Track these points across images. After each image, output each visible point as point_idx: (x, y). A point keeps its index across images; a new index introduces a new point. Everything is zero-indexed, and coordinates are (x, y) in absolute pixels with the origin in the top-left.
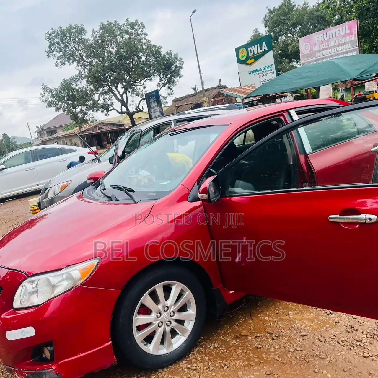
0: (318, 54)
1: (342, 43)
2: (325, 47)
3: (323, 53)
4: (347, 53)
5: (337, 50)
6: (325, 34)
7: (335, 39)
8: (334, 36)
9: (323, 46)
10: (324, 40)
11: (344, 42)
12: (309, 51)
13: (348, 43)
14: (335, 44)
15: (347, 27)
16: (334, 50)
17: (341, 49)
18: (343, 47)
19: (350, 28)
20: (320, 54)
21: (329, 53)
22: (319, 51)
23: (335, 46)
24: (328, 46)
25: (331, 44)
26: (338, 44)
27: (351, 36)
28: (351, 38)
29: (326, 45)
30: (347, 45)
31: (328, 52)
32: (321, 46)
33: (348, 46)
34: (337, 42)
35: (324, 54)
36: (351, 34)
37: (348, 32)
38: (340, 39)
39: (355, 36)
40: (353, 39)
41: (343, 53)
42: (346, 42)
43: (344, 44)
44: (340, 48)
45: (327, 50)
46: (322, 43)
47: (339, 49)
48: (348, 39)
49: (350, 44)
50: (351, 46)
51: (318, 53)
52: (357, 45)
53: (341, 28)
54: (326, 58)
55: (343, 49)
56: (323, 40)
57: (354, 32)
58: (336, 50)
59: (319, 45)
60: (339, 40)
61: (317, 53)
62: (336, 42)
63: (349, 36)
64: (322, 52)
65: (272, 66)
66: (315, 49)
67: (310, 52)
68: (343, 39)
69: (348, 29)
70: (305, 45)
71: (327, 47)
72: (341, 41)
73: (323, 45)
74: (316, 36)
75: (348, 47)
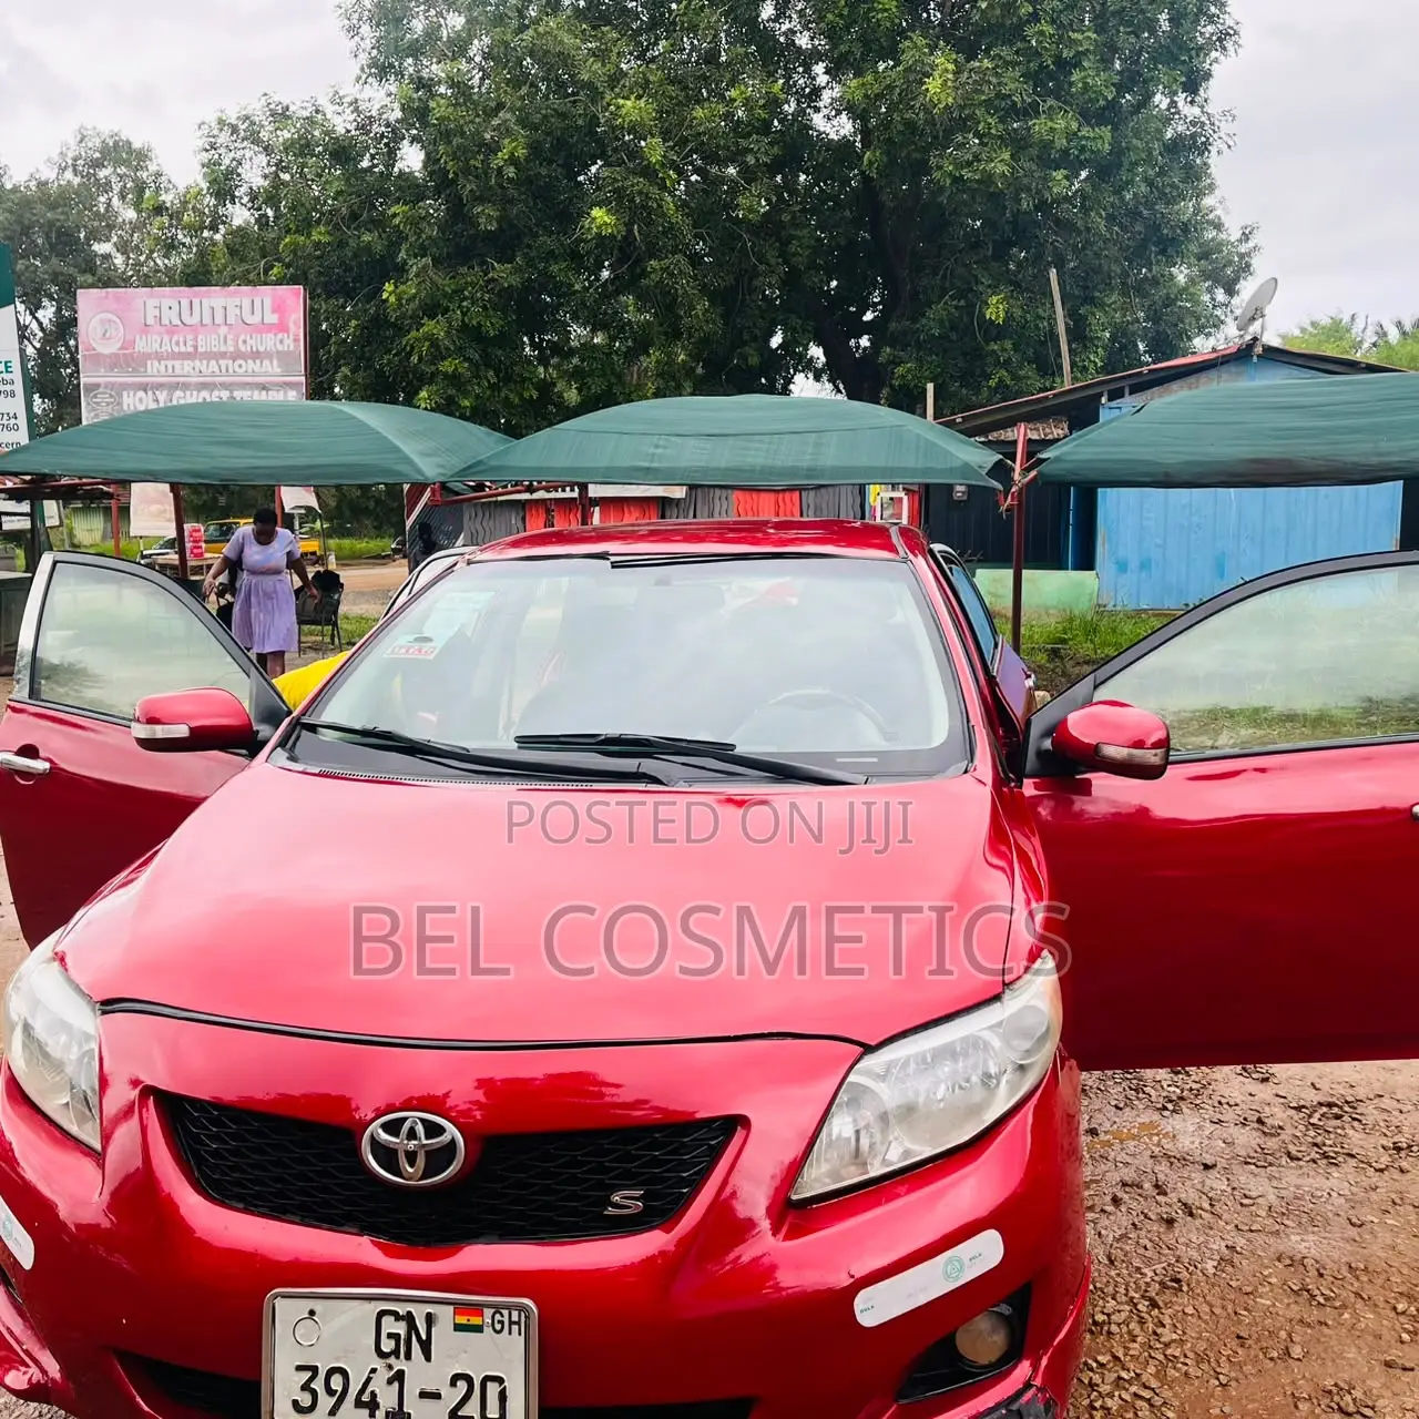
0: (154, 367)
1: (249, 349)
2: (183, 349)
3: (173, 367)
4: (264, 387)
5: (231, 371)
6: (185, 303)
7: (223, 330)
8: (219, 319)
9: (178, 343)
10: (179, 323)
11: (254, 349)
12: (119, 345)
13: (268, 355)
14: (223, 349)
15: (268, 302)
16: (220, 367)
17: (244, 369)
18: (251, 365)
19: (278, 308)
20: (163, 368)
21: (197, 370)
22: (159, 357)
23: (223, 355)
24: (196, 347)
25: (207, 343)
26: (232, 349)
27: (280, 336)
28: (281, 342)
29: (190, 343)
30: (266, 362)
31: (194, 369)
32: (166, 339)
33: (269, 366)
34: (230, 342)
35: (177, 372)
36: (282, 327)
37: (272, 318)
38: (242, 337)
39: (296, 340)
40: (289, 346)
41: (249, 384)
42: (261, 349)
43: (256, 355)
44: (240, 366)
45: (190, 362)
46: (172, 330)
47: (237, 369)
48: (269, 342)
49: (275, 362)
50: (279, 370)
51: (156, 363)
52: (303, 373)
53: (246, 303)
54: (185, 387)
55: (250, 370)
56: (176, 321)
57: (291, 325)
58: (224, 370)
59: (160, 334)
60: (238, 337)
61: (149, 363)
62: (225, 342)
63: (275, 335)
64: (170, 363)
65: (7, 367)
66: (141, 345)
67: (121, 349)
68: (251, 337)
69: (274, 311)
70: (102, 322)
71: (190, 349)
72: (245, 342)
73: (175, 338)
74: (151, 303)
75: (271, 370)
